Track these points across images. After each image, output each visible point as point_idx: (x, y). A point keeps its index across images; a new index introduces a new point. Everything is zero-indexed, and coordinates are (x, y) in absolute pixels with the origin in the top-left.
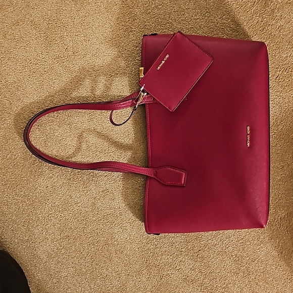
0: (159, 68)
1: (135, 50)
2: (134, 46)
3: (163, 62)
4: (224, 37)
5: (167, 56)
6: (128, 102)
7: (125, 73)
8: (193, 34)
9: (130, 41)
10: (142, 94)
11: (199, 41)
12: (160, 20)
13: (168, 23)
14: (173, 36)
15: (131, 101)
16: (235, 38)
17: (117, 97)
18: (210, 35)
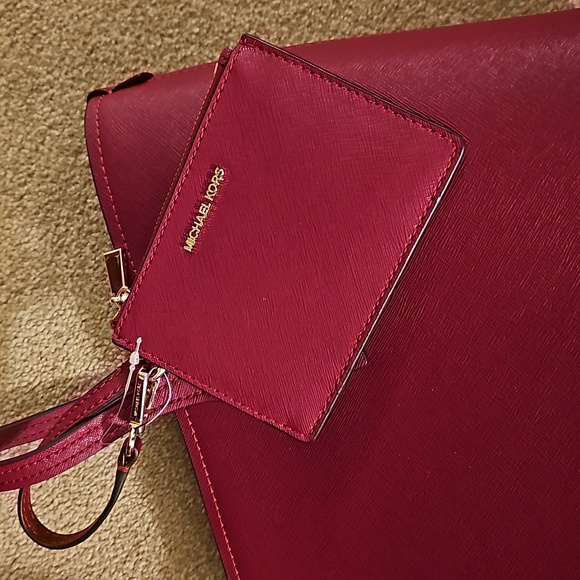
0: (191, 242)
1: (74, 166)
2: (62, 150)
3: (204, 210)
4: (453, 22)
5: (219, 176)
6: (83, 430)
7: (52, 279)
8: (315, 38)
9: (42, 134)
10: (144, 376)
11: (358, 66)
12: (151, 12)
13: (192, 15)
14: (222, 66)
15: (97, 421)
16: (499, 16)
17: (46, 390)
18: (389, 27)
